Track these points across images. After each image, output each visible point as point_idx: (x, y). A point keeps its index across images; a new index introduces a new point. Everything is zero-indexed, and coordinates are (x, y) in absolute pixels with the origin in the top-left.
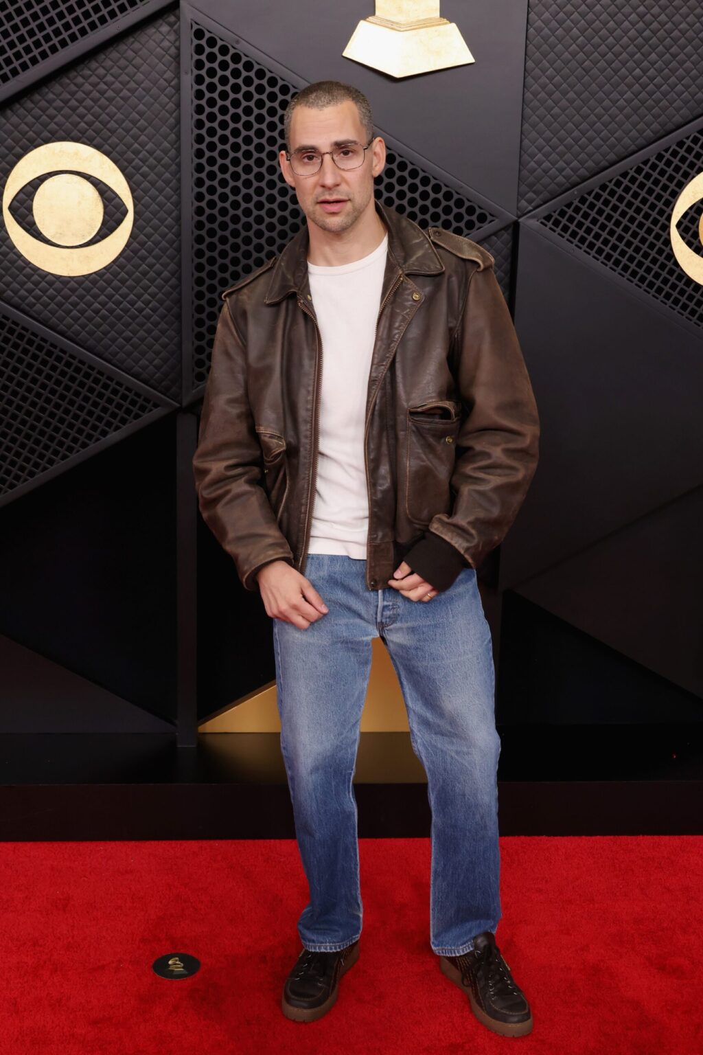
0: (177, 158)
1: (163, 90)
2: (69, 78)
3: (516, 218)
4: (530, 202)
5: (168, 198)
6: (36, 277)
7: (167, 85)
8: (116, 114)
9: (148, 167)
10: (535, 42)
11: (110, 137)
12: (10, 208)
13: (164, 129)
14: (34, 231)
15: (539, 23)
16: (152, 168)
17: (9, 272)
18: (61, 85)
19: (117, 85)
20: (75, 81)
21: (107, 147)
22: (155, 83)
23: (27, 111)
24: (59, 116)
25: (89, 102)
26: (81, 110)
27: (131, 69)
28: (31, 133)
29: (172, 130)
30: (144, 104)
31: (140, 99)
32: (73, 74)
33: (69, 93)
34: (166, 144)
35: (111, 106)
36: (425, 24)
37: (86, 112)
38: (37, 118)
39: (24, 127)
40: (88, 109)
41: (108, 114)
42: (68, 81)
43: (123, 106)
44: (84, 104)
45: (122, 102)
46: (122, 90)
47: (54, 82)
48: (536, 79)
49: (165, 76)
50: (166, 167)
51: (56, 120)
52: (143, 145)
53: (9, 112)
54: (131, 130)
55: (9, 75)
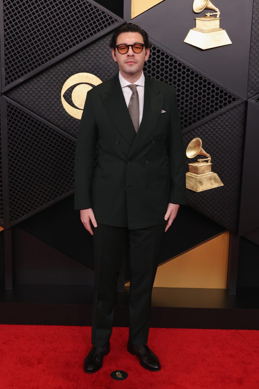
2: (86, 50)
3: (246, 99)
4: (252, 93)
6: (72, 120)
8: (102, 63)
10: (254, 36)
11: (100, 71)
12: (64, 96)
14: (72, 104)
15: (256, 29)
17: (62, 118)
18: (83, 53)
19: (103, 53)
20: (88, 51)
21: (98, 74)
23: (70, 62)
24: (82, 64)
25: (92, 59)
26: (90, 61)
28: (72, 70)
32: (87, 49)
33: (86, 55)
35: (100, 60)
36: (214, 30)
37: (92, 62)
38: (74, 64)
39: (69, 68)
41: (99, 63)
42: (86, 52)
43: (105, 60)
44: (91, 59)
45: (104, 59)
46: (104, 55)
47: (80, 52)
48: (254, 49)
51: (81, 65)
52: (111, 74)
53: (64, 62)
54: (107, 68)
55: (65, 49)
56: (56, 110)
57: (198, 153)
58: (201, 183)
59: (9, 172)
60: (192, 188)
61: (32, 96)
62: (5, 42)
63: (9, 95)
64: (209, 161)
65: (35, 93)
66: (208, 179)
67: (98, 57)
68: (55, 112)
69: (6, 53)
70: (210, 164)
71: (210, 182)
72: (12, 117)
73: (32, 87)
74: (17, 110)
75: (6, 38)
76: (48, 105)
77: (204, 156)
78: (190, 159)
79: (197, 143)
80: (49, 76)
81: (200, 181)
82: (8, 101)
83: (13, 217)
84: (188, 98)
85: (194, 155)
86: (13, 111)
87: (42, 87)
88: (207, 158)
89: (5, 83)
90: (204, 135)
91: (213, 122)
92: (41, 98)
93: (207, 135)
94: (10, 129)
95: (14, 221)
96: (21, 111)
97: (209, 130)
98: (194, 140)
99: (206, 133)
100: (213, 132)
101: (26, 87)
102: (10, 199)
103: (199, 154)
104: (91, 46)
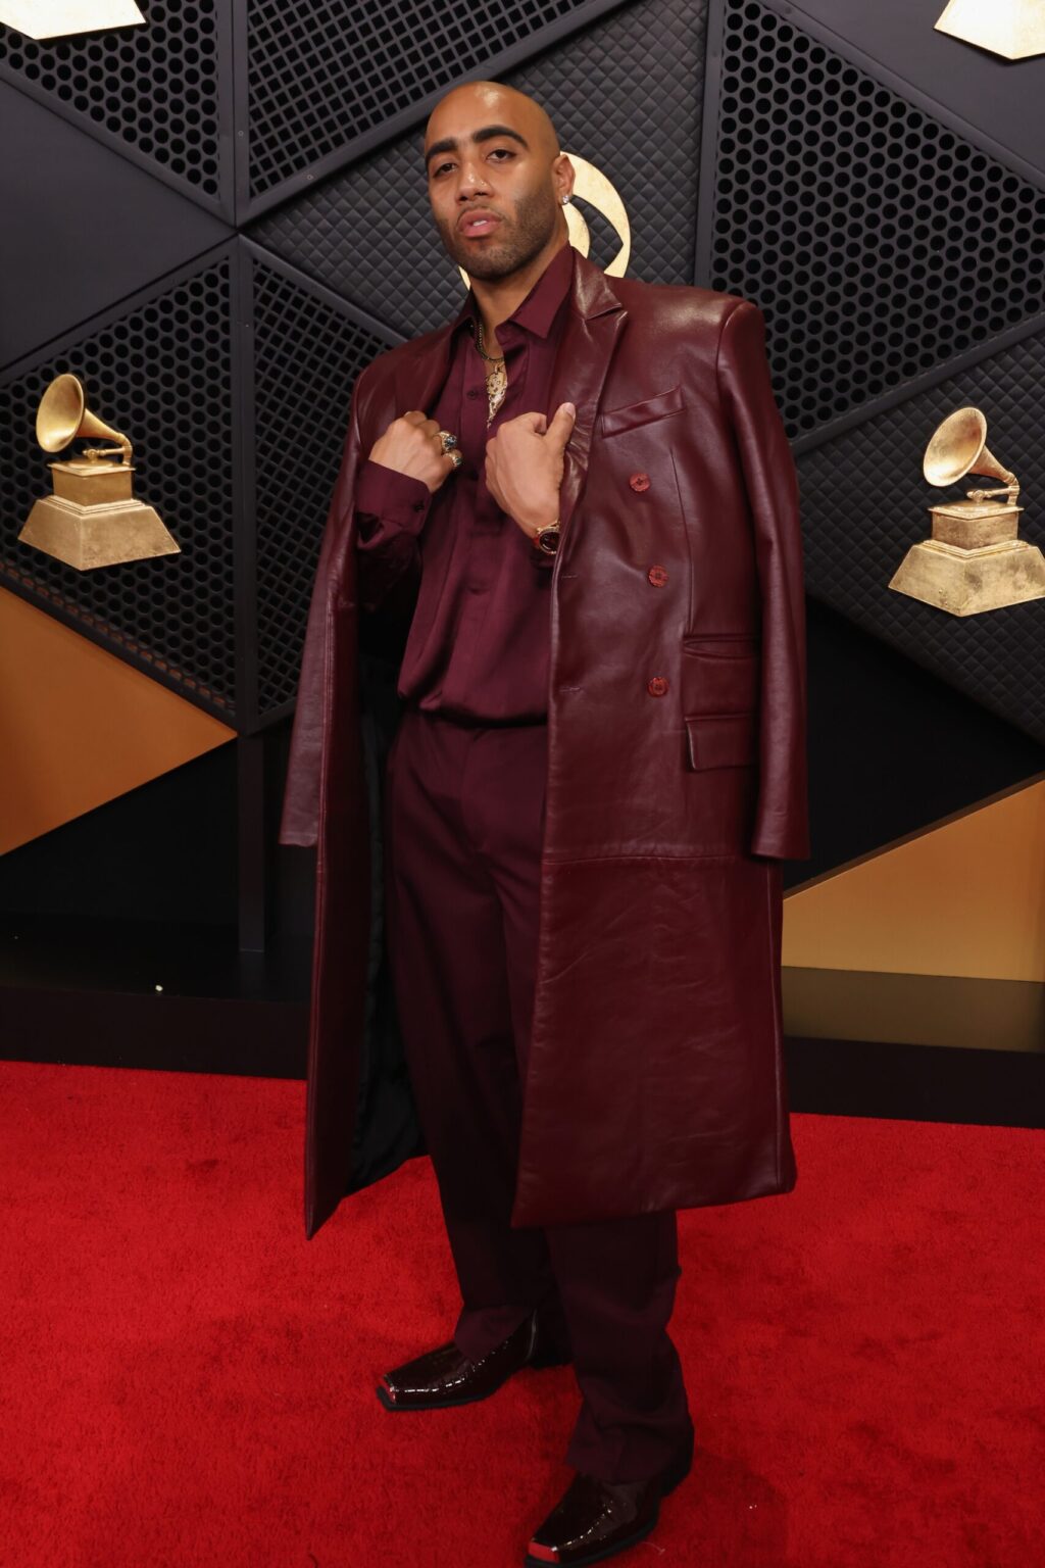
0: (693, 172)
1: (679, 78)
2: (552, 62)
5: (678, 227)
7: (687, 71)
8: (614, 111)
9: (653, 184)
11: (604, 144)
13: (680, 132)
16: (658, 185)
18: (542, 72)
19: (618, 71)
20: (561, 67)
21: (599, 156)
22: (670, 68)
27: (638, 49)
29: (689, 133)
30: (653, 98)
31: (648, 91)
32: (559, 56)
34: (679, 153)
35: (608, 101)
40: (577, 104)
41: (602, 111)
42: (552, 67)
43: (625, 100)
44: (571, 98)
45: (624, 95)
46: (624, 79)
47: (533, 68)
49: (684, 59)
50: (678, 184)
52: (648, 154)
54: (634, 132)
55: (476, 58)
56: (435, 292)
57: (969, 468)
58: (974, 579)
59: (258, 524)
60: (942, 601)
61: (350, 241)
62: (249, 30)
63: (261, 233)
64: (1012, 500)
65: (357, 226)
66: (1005, 568)
67: (601, 90)
68: (430, 301)
69: (255, 73)
70: (1016, 509)
71: (1012, 579)
72: (271, 320)
73: (348, 205)
74: (290, 294)
75: (253, 12)
76: (406, 273)
77: (991, 478)
78: (938, 491)
79: (967, 425)
80: (411, 163)
81: (972, 571)
82: (259, 258)
83: (270, 691)
84: (942, 253)
85: (955, 474)
86: (275, 297)
87: (384, 202)
88: (1006, 486)
89: (248, 188)
90: (996, 398)
91: (1034, 345)
92: (380, 245)
93: (1007, 398)
94: (262, 365)
95: (274, 706)
96: (306, 294)
97: (1017, 378)
98: (957, 417)
99: (1006, 388)
100: (1033, 384)
101: (325, 203)
102: (261, 624)
103: (976, 471)
104: (573, 45)
